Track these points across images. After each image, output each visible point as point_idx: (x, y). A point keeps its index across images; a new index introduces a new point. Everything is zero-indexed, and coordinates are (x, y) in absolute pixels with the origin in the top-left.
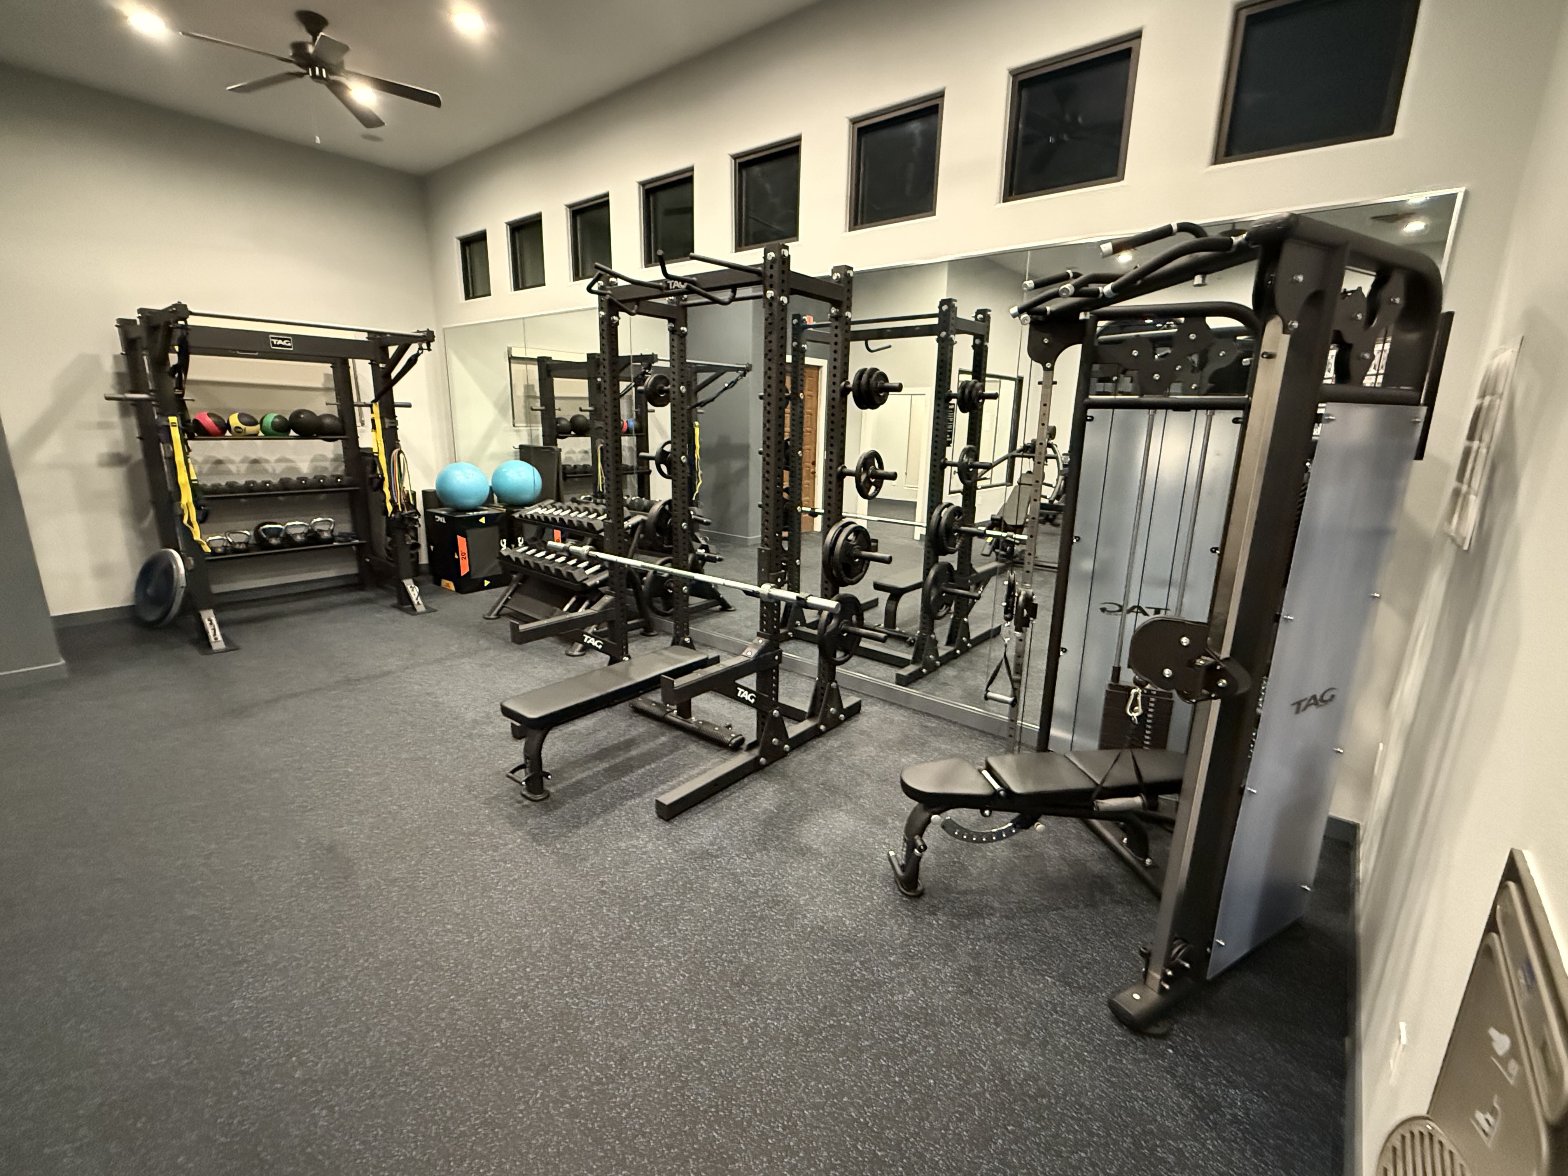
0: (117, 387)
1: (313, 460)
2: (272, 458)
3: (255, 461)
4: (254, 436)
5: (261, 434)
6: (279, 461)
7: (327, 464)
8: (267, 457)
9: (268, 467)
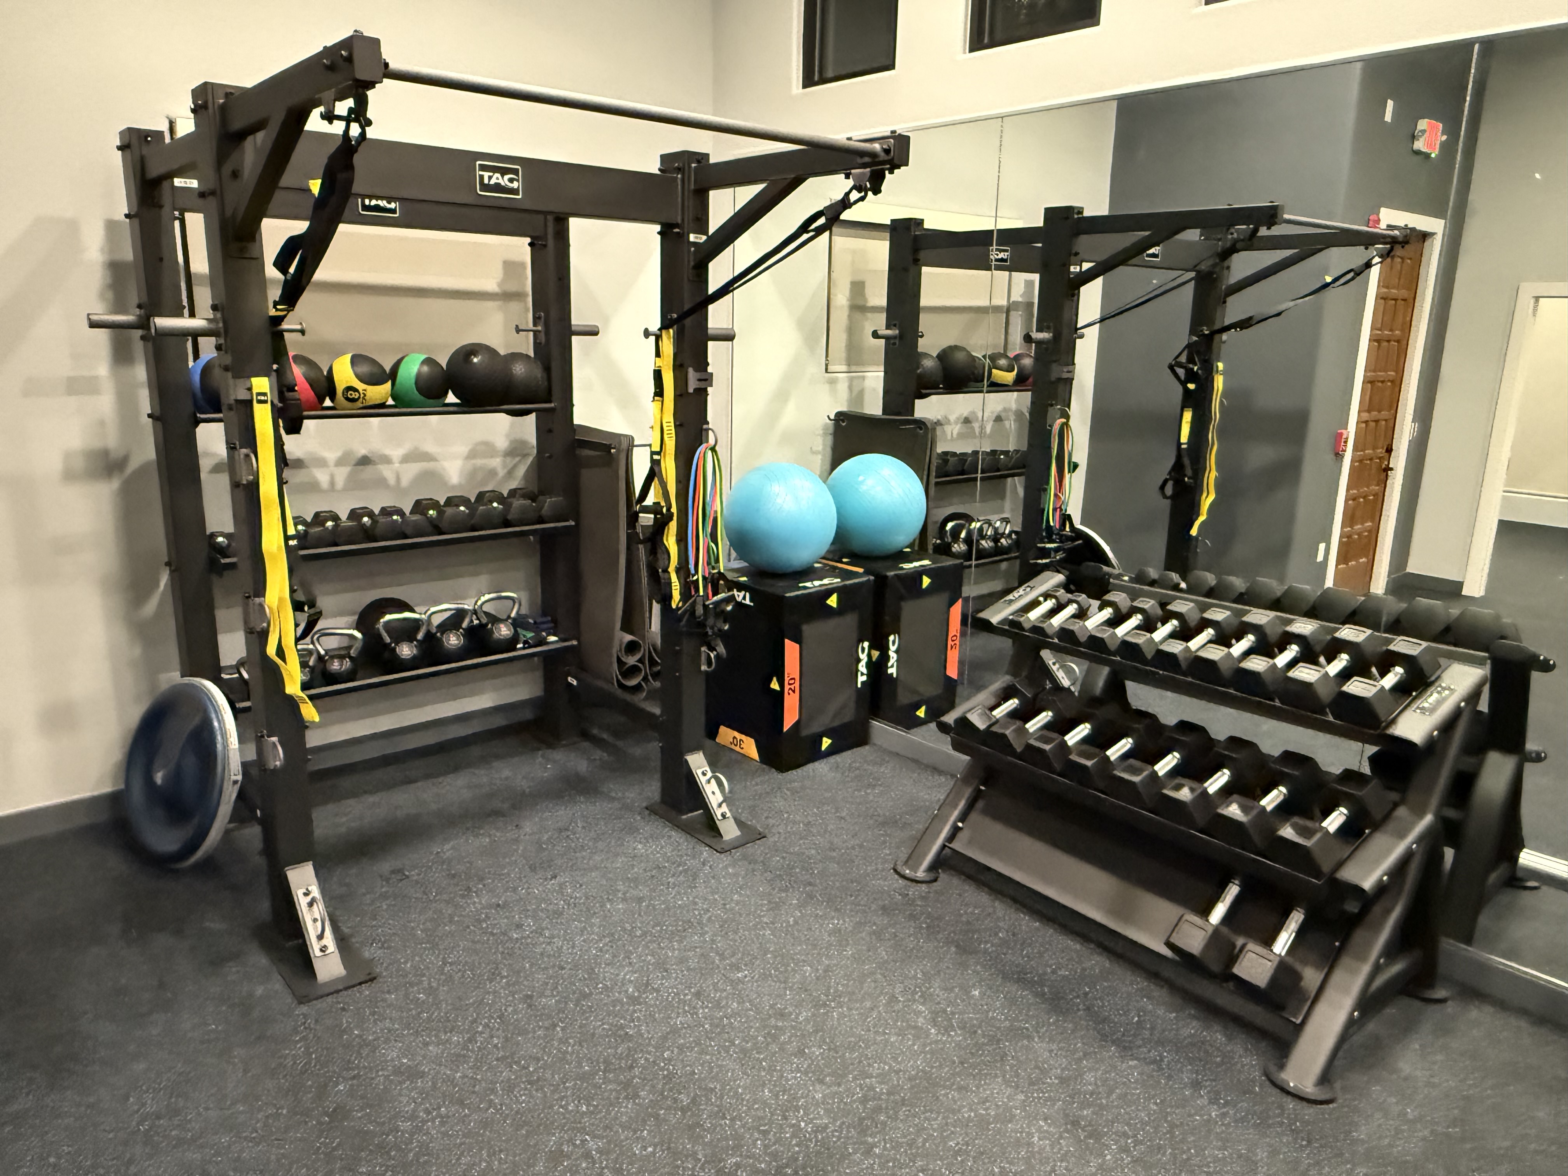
0: (110, 295)
1: (472, 455)
2: (396, 453)
3: (365, 461)
4: (378, 410)
5: (390, 402)
6: (406, 459)
7: (496, 463)
8: (387, 452)
9: (388, 472)
